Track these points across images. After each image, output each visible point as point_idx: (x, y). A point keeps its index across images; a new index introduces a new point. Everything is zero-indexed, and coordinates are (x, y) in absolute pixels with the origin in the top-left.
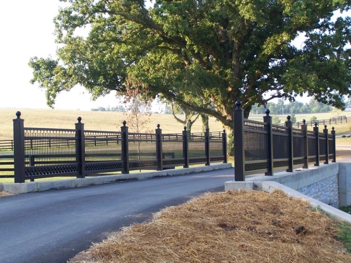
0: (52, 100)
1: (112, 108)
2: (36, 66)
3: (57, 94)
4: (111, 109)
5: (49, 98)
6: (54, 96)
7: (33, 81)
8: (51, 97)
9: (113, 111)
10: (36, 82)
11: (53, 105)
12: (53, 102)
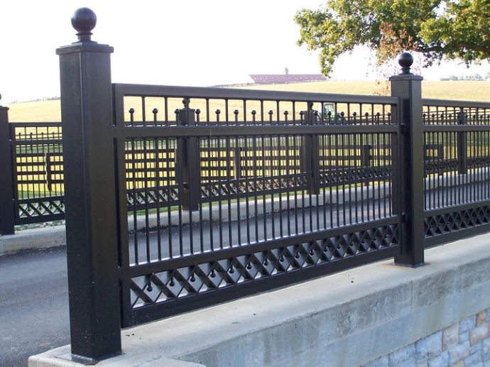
0: (328, 66)
1: (467, 77)
2: (303, 21)
3: (335, 58)
4: (464, 78)
5: (323, 63)
6: (332, 62)
7: (301, 42)
8: (327, 62)
9: (467, 80)
10: (304, 43)
11: (330, 74)
12: (329, 70)
